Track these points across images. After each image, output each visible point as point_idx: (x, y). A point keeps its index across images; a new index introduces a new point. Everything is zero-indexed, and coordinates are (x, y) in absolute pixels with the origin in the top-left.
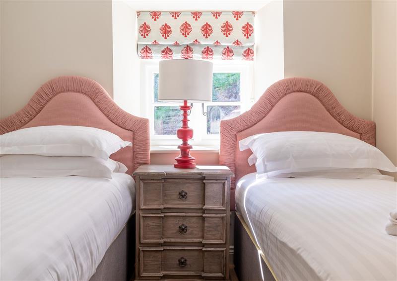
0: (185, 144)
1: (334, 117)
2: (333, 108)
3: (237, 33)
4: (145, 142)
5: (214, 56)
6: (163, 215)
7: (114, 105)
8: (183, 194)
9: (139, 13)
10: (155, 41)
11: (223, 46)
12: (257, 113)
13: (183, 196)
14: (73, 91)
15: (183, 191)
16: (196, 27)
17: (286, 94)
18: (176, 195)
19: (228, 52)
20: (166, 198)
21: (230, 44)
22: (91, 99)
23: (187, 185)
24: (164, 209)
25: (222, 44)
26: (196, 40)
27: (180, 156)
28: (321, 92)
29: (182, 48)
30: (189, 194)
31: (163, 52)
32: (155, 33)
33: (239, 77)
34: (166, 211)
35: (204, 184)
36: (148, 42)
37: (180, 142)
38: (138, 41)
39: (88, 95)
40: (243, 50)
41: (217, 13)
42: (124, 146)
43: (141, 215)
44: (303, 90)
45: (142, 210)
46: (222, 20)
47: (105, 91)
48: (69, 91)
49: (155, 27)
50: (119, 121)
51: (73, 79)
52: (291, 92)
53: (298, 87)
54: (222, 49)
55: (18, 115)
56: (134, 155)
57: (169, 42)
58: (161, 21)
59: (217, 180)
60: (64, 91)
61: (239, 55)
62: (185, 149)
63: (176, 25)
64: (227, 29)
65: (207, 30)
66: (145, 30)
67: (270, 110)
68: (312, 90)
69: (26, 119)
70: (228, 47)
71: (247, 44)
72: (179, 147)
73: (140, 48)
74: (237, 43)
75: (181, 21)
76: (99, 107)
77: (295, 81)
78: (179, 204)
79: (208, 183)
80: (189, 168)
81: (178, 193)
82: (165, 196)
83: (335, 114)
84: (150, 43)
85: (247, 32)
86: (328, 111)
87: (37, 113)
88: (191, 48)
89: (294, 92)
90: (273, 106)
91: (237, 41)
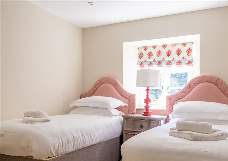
0: (147, 105)
1: (225, 95)
2: (225, 90)
3: (184, 54)
4: (134, 104)
5: (172, 65)
6: (133, 134)
7: (122, 88)
8: (142, 126)
9: (139, 48)
10: (145, 60)
11: (177, 60)
12: (183, 92)
13: (142, 127)
14: (108, 83)
15: (142, 125)
16: (164, 52)
17: (199, 83)
18: (139, 126)
19: (179, 63)
20: (135, 127)
21: (180, 59)
22: (114, 86)
23: (144, 122)
24: (134, 131)
25: (176, 59)
26: (163, 58)
27: (145, 110)
28: (218, 82)
29: (157, 62)
30: (144, 126)
31: (149, 64)
32: (145, 56)
33: (187, 74)
34: (135, 132)
35: (150, 122)
36: (142, 60)
37: (145, 105)
38: (138, 60)
39: (113, 85)
40: (187, 62)
41: (174, 45)
42: (123, 105)
43: (125, 133)
44: (208, 81)
45: (125, 131)
46: (176, 48)
47: (119, 83)
48: (106, 83)
49: (146, 53)
50: (124, 95)
51: (108, 78)
52: (202, 82)
53: (205, 80)
54: (176, 62)
55: (89, 92)
56: (129, 110)
57: (151, 60)
58: (148, 51)
59: (155, 121)
60: (104, 83)
61: (185, 64)
62: (147, 107)
63: (154, 52)
64: (179, 52)
65: (169, 53)
66: (141, 55)
67: (190, 91)
68: (213, 81)
69: (91, 94)
70: (179, 61)
71: (188, 58)
72: (144, 107)
73: (139, 63)
74: (184, 58)
75: (157, 50)
76: (116, 89)
77: (204, 77)
78: (140, 130)
79: (152, 122)
80: (148, 116)
81: (140, 125)
82: (135, 126)
83: (226, 93)
84: (143, 61)
85: (189, 53)
86: (222, 92)
87: (95, 92)
88: (161, 62)
89: (203, 82)
90: (192, 89)
91: (184, 57)
